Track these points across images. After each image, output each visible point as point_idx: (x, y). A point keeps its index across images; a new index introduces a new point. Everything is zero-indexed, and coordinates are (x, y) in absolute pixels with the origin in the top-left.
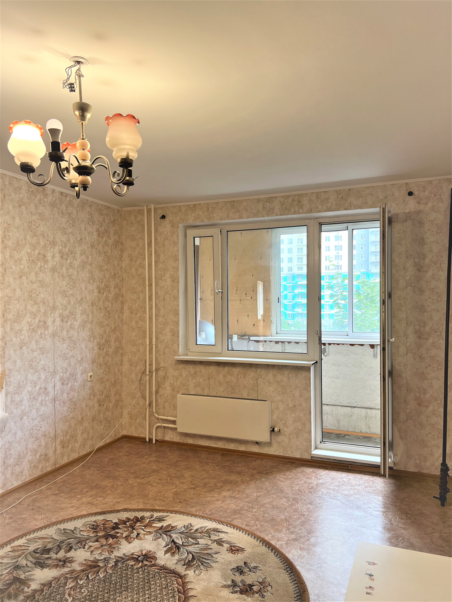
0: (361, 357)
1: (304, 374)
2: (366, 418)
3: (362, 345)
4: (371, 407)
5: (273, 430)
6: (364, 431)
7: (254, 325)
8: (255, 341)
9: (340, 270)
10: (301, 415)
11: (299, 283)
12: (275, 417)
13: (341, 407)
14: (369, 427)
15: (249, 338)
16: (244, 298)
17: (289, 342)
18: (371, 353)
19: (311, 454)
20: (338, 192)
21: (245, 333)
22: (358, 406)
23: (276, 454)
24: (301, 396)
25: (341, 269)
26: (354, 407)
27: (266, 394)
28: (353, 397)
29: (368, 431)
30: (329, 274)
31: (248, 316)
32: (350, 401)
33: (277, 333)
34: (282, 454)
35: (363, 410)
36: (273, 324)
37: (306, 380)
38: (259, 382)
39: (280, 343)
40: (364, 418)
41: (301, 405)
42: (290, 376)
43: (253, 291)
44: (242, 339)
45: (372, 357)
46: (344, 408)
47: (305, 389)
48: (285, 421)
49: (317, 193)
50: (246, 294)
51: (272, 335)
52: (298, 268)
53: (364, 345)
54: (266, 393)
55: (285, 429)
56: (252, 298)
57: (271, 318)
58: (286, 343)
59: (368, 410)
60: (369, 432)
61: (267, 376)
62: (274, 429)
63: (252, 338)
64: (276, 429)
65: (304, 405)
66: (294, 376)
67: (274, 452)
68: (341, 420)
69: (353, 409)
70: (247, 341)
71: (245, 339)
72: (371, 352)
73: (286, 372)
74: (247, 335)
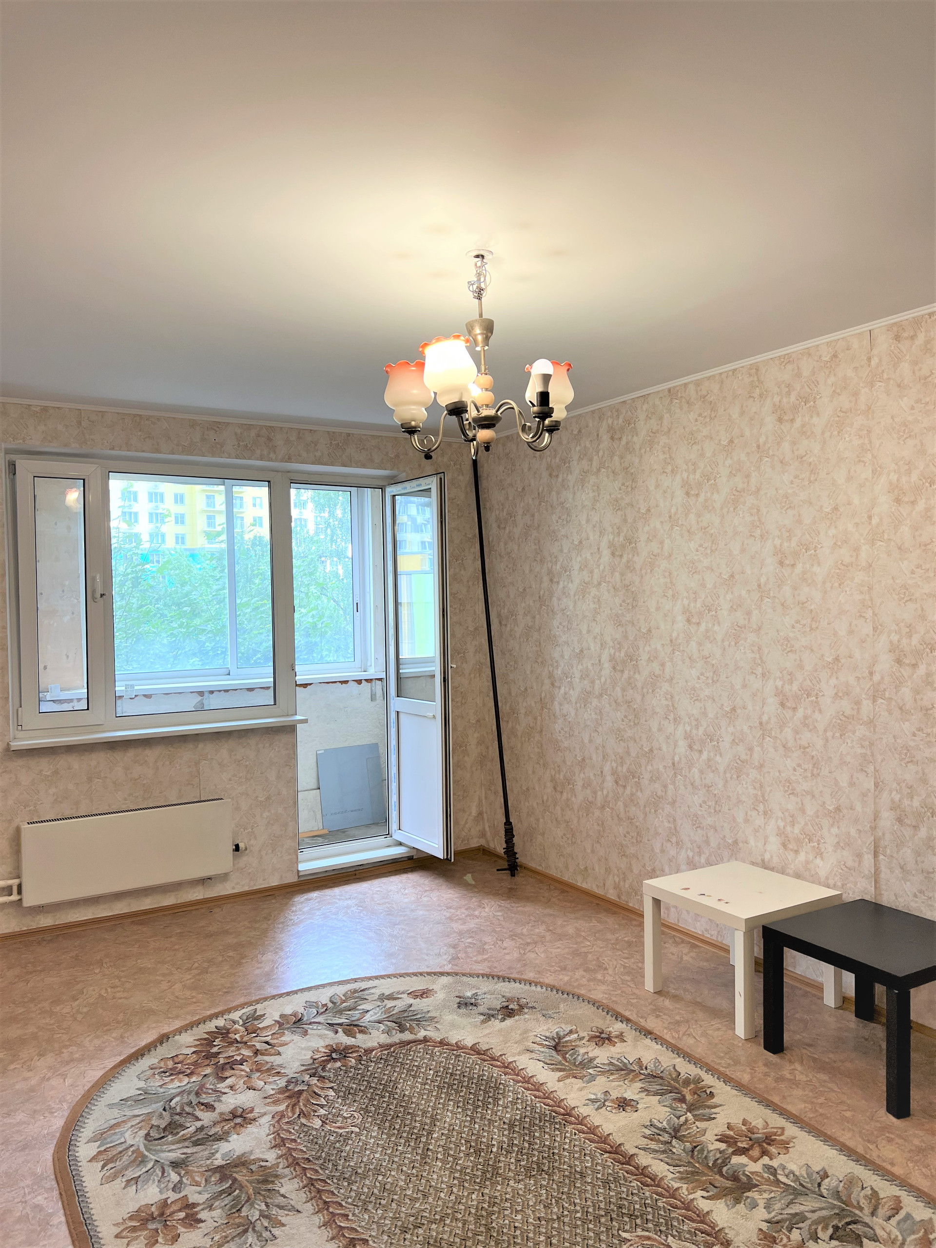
10: (280, 810)
19: (299, 872)
20: (332, 436)
23: (236, 891)
24: (279, 778)
27: (216, 787)
37: (288, 749)
38: (201, 769)
41: (279, 794)
42: (260, 746)
47: (287, 765)
48: (252, 828)
49: (299, 431)
55: (252, 841)
61: (216, 755)
62: (237, 846)
65: (285, 791)
66: (267, 745)
67: (233, 888)
73: (253, 741)
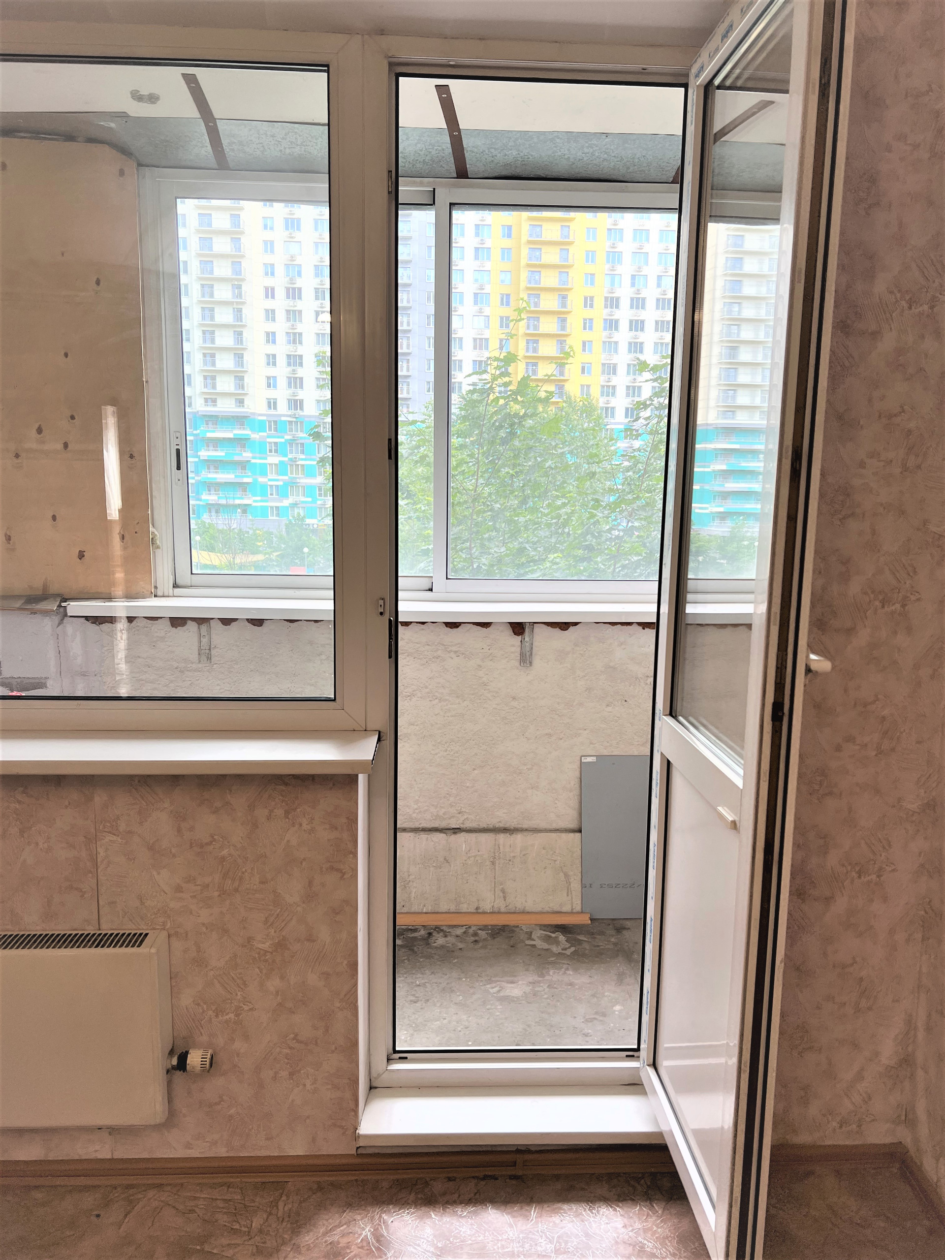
0: (480, 666)
1: (329, 800)
2: (493, 863)
3: (486, 625)
4: (507, 826)
5: (182, 1065)
6: (487, 906)
7: (81, 555)
8: (87, 618)
9: (299, 411)
10: (313, 979)
11: (209, 435)
12: (186, 1000)
13: (411, 834)
14: (503, 891)
15: (60, 606)
16: (34, 446)
17: (226, 622)
18: (513, 649)
19: (359, 1136)
21: (45, 587)
22: (468, 825)
24: (310, 897)
25: (302, 409)
26: (456, 831)
27: (142, 903)
28: (452, 799)
29: (501, 905)
30: (275, 419)
31: (54, 518)
32: (443, 810)
33: (176, 586)
34: (222, 1152)
35: (484, 837)
36: (158, 552)
37: (334, 827)
38: (102, 853)
39: (192, 626)
40: (488, 863)
41: (311, 939)
42: (261, 813)
43: (73, 417)
44: (34, 613)
45: (517, 664)
46: (424, 836)
47: (332, 868)
48: (238, 1011)
50: (40, 431)
51: (159, 593)
52: (206, 400)
53: (492, 627)
54: (140, 898)
55: (239, 1045)
56: (66, 445)
57: (151, 529)
58: (217, 626)
59: (502, 837)
60: (503, 910)
61: (141, 823)
62: (183, 1058)
63: (75, 607)
64: (195, 1059)
65: (324, 934)
66: (279, 812)
67: (188, 1146)
68: (411, 877)
69: (453, 838)
70: (56, 619)
71: (46, 613)
72: (513, 646)
73: (239, 800)
74: (55, 596)
